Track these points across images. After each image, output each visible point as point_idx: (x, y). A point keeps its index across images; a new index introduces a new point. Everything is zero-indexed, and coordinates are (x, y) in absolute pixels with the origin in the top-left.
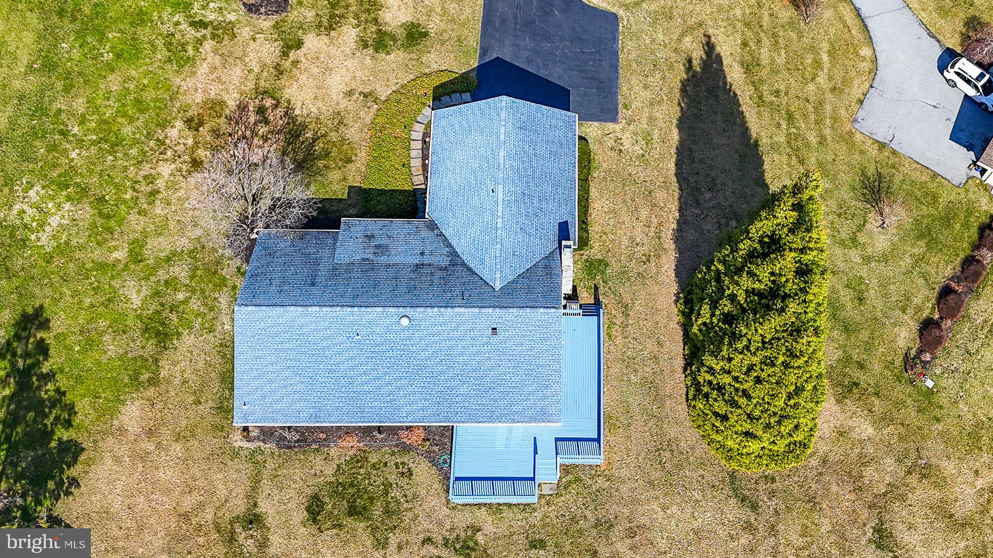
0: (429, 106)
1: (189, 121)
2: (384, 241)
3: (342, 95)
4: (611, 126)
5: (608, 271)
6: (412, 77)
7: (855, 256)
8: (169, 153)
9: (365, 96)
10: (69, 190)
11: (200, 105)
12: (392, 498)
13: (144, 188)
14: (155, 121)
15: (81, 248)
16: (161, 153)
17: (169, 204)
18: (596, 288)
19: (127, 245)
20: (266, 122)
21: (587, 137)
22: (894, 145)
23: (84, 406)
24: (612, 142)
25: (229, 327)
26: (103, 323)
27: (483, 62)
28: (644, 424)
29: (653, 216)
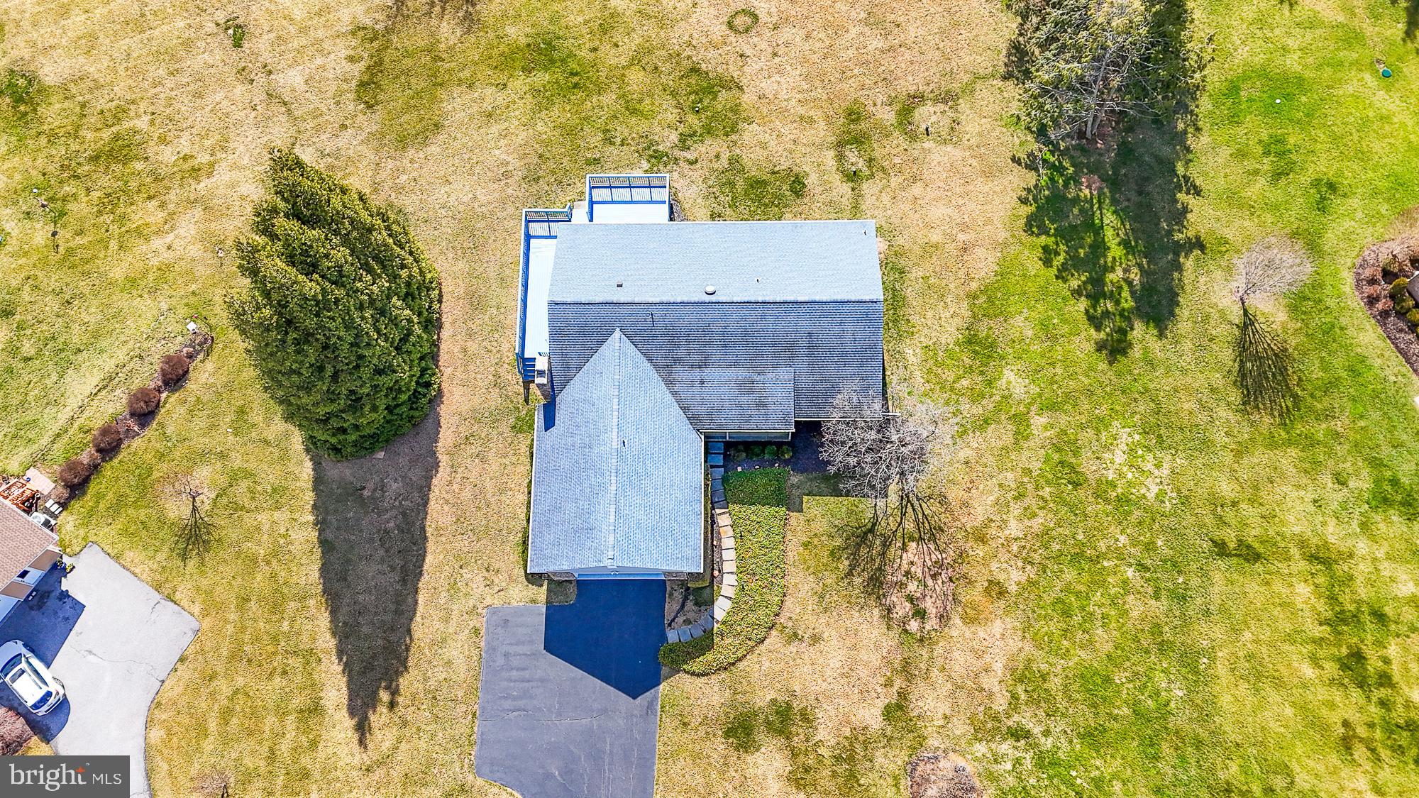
0: (717, 622)
1: (1002, 593)
2: (744, 399)
3: (825, 636)
4: (497, 602)
5: (512, 421)
6: (741, 665)
7: (237, 461)
8: (1015, 548)
9: (795, 634)
10: (1115, 494)
11: (993, 616)
12: (728, 196)
13: (1030, 501)
14: (1041, 588)
15: (1082, 426)
16: (1024, 547)
17: (1000, 485)
18: (527, 401)
19: (1034, 432)
20: (910, 599)
21: (526, 583)
22: (156, 596)
23: (1034, 264)
24: (497, 581)
25: (908, 351)
26: (1036, 347)
27: (653, 691)
28: (487, 269)
29: (457, 491)
